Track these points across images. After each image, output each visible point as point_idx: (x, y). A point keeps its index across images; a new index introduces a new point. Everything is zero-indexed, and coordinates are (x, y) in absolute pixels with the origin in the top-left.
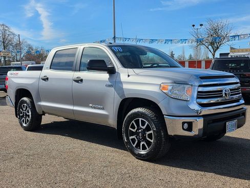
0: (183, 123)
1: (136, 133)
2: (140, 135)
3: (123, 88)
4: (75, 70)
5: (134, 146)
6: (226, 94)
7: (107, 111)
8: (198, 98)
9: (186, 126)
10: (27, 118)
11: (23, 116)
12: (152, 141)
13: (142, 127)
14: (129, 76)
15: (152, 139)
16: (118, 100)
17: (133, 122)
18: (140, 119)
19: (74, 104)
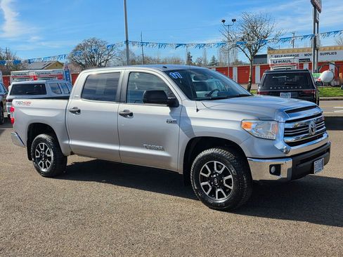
0: (271, 166)
1: (210, 179)
2: (216, 181)
3: (191, 126)
4: (120, 101)
5: (207, 194)
6: (312, 129)
7: (169, 152)
8: (285, 136)
9: (273, 169)
10: (48, 161)
11: (41, 158)
12: (232, 188)
13: (217, 171)
14: (198, 110)
15: (231, 186)
16: (185, 140)
17: (205, 165)
18: (215, 162)
19: (120, 144)
